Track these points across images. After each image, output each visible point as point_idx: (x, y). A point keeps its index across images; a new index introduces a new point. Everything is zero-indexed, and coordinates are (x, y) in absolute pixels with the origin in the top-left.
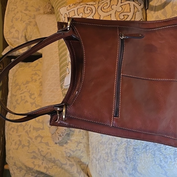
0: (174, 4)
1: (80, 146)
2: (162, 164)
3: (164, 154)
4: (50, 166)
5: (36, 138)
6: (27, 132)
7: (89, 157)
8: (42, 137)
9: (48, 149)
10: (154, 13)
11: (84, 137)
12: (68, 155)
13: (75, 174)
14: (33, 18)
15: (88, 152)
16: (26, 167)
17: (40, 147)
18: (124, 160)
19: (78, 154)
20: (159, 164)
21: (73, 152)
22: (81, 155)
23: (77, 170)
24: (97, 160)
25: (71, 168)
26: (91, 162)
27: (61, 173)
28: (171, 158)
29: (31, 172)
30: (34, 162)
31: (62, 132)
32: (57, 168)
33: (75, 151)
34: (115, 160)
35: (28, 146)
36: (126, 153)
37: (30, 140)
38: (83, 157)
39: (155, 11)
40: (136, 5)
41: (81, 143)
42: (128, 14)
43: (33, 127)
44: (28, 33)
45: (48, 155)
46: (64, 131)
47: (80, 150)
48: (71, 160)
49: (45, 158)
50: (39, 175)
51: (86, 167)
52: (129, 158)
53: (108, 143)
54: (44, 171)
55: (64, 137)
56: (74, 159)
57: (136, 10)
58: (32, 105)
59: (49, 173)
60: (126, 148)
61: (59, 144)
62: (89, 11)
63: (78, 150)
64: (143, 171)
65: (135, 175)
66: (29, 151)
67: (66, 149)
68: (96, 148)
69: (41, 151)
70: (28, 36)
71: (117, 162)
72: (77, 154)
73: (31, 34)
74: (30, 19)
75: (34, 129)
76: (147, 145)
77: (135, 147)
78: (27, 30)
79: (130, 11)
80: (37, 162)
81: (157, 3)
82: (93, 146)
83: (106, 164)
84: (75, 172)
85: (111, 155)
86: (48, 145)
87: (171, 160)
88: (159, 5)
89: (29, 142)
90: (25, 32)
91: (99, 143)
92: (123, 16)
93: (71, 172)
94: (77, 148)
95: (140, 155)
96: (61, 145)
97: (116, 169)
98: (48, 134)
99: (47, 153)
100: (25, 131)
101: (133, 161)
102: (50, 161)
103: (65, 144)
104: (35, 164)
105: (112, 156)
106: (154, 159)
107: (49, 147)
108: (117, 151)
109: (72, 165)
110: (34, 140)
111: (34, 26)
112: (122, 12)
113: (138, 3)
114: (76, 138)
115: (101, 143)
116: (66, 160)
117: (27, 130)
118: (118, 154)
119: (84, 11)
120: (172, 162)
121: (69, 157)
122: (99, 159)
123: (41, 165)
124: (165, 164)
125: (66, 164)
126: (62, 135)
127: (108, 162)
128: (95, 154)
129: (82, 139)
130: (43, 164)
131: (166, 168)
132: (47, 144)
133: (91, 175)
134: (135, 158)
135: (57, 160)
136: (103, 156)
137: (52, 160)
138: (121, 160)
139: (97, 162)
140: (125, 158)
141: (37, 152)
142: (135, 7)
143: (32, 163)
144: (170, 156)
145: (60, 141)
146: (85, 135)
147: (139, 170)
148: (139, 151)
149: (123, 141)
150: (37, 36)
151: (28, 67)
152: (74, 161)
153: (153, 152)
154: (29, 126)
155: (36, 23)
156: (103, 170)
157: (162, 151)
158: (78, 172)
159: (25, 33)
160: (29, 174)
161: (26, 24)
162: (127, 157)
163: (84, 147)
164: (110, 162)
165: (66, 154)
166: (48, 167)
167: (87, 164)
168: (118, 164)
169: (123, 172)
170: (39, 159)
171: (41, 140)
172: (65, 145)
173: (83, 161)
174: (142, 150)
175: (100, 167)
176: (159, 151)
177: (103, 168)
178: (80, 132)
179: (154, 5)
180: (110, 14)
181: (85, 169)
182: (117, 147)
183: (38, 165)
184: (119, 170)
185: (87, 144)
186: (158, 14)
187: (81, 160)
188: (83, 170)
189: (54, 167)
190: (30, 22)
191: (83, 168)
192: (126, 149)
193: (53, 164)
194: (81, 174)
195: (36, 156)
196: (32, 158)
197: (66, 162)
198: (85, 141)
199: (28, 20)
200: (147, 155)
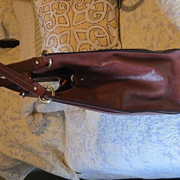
0: (143, 7)
1: (56, 135)
2: (128, 158)
3: (129, 149)
4: (27, 154)
5: (13, 127)
6: (4, 121)
7: (65, 146)
8: (19, 127)
9: (26, 138)
10: (126, 14)
11: (60, 127)
12: (45, 144)
13: (51, 162)
14: (10, 5)
15: (64, 141)
16: (3, 155)
17: (17, 137)
18: (96, 152)
19: (55, 143)
20: (125, 158)
21: (50, 141)
22: (57, 144)
23: (53, 158)
24: (72, 149)
25: (47, 156)
26: (67, 150)
27: (38, 161)
28: (135, 153)
29: (9, 160)
30: (11, 150)
31: (38, 123)
32: (33, 156)
33: (52, 140)
34: (88, 151)
35: (6, 135)
36: (98, 145)
37: (7, 129)
38: (59, 146)
39: (127, 11)
40: (109, 4)
41: (57, 132)
42: (102, 13)
43: (10, 117)
44: (5, 20)
45: (24, 144)
46: (40, 122)
47: (56, 140)
48: (47, 149)
49: (22, 147)
50: (16, 162)
51: (62, 155)
52: (100, 150)
53: (82, 134)
54: (21, 159)
55: (41, 127)
56: (50, 148)
57: (109, 9)
58: (9, 95)
59: (26, 161)
60: (98, 140)
61: (36, 134)
62: (63, 7)
63: (54, 139)
64: (112, 163)
65: (105, 165)
66: (6, 140)
67: (43, 139)
68: (72, 138)
69: (18, 141)
70: (5, 23)
71: (90, 153)
72: (53, 143)
73: (8, 21)
74: (7, 5)
75: (11, 118)
76: (115, 140)
77: (105, 141)
78: (3, 16)
79: (103, 10)
80: (14, 150)
81: (129, 4)
82: (69, 136)
83: (80, 154)
84: (51, 161)
85: (84, 145)
86: (25, 135)
87: (135, 155)
88: (131, 6)
89: (6, 131)
90: (2, 18)
91: (74, 134)
92: (96, 14)
93: (47, 160)
94: (53, 138)
95: (109, 148)
96: (38, 135)
97: (88, 159)
98: (25, 124)
99: (24, 143)
100: (2, 120)
101: (103, 153)
102: (27, 149)
103: (42, 133)
104: (12, 152)
105: (85, 147)
106: (121, 153)
107: (26, 137)
108: (90, 142)
109: (48, 154)
110: (11, 129)
111: (11, 12)
112: (95, 10)
113: (111, 2)
114: (52, 128)
115: (76, 134)
116: (42, 149)
117: (4, 120)
118: (90, 145)
119: (59, 7)
120: (136, 156)
121: (45, 146)
122: (74, 149)
123: (18, 153)
124: (130, 158)
125: (42, 153)
126: (38, 125)
127: (81, 152)
128: (71, 143)
129: (58, 128)
130: (20, 153)
131: (131, 161)
132: (24, 133)
133: (67, 163)
134: (105, 150)
135: (34, 149)
136: (78, 146)
137: (28, 149)
138: (93, 151)
139: (72, 151)
140: (97, 149)
141: (14, 141)
142: (108, 6)
143: (9, 151)
144: (134, 151)
145: (36, 131)
146: (62, 125)
147: (108, 161)
148: (108, 144)
149: (95, 134)
150: (14, 23)
151: (5, 55)
152: (51, 150)
153: (120, 146)
154: (6, 115)
155: (13, 9)
156: (78, 159)
157: (128, 146)
158: (53, 160)
159: (2, 20)
160: (7, 162)
161: (2, 10)
162: (98, 149)
163: (60, 136)
164: (84, 152)
165: (42, 143)
166: (25, 155)
167: (63, 152)
168: (90, 154)
169: (94, 162)
170: (17, 148)
171: (18, 130)
172: (41, 135)
173: (59, 150)
174: (111, 144)
175: (75, 156)
176: (125, 146)
177: (77, 157)
178: (57, 122)
179: (126, 5)
180: (84, 12)
181: (61, 157)
182: (89, 139)
183: (15, 153)
184: (91, 160)
185: (64, 134)
186: (129, 15)
187: (58, 149)
188: (59, 158)
189: (31, 155)
190: (7, 8)
191: (60, 156)
192: (98, 142)
193: (30, 153)
194: (57, 162)
195: (13, 144)
196: (9, 147)
197: (42, 151)
198: (61, 130)
199: (4, 6)
200: (115, 149)
